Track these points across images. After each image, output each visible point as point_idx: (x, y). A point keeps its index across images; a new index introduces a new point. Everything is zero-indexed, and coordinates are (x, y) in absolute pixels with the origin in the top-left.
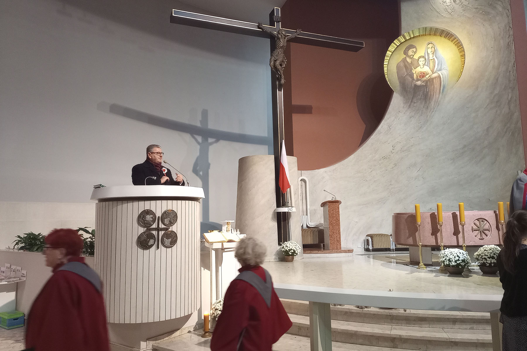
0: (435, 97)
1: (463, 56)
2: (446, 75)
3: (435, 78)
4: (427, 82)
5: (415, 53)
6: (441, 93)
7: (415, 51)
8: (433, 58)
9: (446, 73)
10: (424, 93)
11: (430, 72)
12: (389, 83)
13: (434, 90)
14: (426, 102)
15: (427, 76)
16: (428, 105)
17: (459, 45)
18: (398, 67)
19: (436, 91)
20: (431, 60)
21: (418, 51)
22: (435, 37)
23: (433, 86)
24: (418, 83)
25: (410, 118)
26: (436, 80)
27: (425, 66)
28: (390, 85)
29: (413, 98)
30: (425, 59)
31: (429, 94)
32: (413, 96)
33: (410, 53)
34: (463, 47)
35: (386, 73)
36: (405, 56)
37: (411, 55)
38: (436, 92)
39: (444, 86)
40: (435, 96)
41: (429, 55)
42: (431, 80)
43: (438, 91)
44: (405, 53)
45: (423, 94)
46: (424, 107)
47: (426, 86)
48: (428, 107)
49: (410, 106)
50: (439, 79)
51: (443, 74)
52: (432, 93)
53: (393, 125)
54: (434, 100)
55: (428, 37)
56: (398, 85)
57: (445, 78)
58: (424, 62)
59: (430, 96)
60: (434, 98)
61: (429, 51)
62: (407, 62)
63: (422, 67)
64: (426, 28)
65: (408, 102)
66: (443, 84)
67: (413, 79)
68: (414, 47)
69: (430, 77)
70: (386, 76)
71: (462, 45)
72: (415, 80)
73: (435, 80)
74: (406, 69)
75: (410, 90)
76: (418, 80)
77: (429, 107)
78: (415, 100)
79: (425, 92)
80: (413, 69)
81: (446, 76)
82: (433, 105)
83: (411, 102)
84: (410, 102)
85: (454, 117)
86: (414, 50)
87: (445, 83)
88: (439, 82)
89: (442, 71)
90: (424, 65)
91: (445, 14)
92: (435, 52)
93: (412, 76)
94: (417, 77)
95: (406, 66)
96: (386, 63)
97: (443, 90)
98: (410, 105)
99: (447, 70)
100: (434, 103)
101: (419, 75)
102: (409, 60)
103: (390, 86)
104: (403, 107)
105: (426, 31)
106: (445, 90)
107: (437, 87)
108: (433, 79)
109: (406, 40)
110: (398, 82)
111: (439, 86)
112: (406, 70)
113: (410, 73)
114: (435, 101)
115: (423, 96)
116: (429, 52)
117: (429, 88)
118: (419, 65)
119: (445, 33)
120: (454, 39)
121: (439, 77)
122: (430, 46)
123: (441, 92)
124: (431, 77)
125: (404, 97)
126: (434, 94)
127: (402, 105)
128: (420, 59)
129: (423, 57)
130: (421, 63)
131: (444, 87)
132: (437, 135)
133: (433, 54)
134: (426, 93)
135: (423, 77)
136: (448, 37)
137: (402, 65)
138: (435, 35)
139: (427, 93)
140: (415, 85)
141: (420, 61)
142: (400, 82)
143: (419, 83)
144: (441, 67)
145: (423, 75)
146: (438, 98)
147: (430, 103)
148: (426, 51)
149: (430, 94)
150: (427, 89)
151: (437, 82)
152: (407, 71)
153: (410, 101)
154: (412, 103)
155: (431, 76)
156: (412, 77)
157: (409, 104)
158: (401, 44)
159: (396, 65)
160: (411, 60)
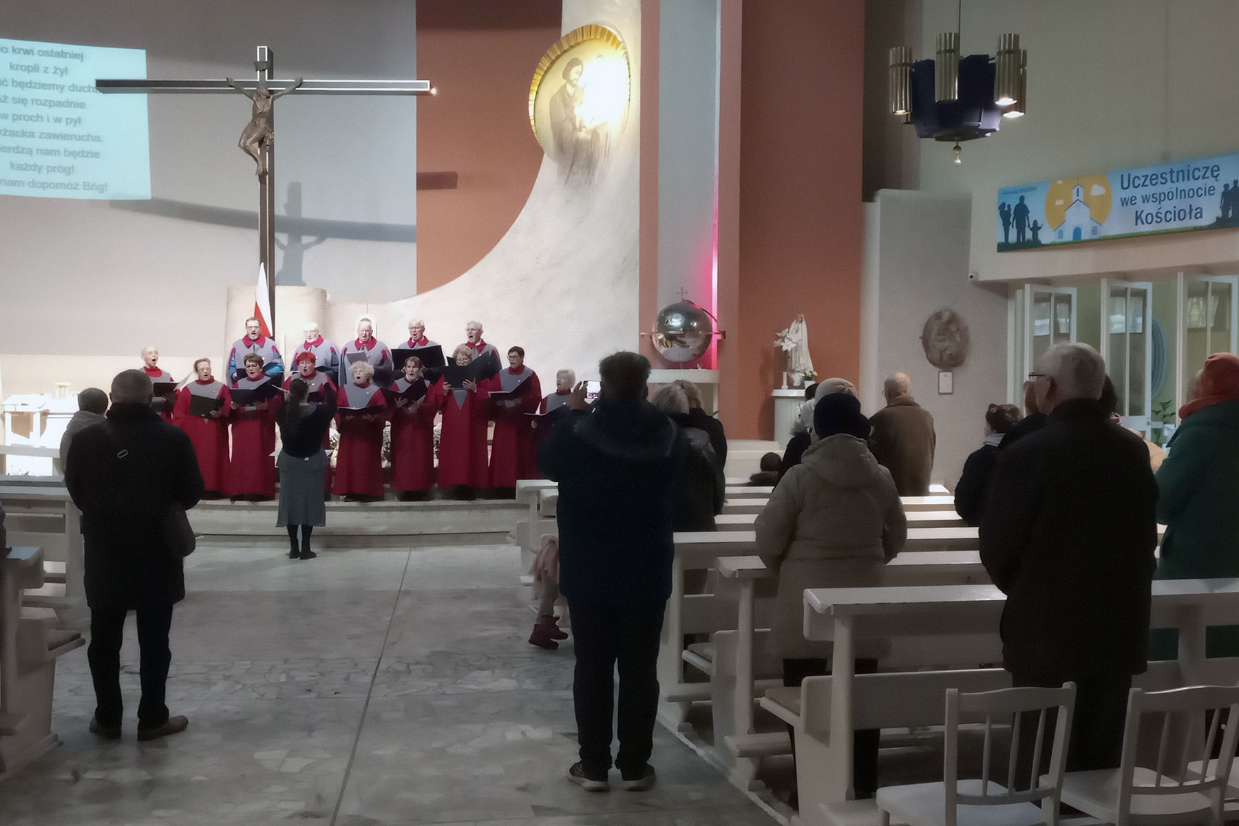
4: (592, 133)
5: (580, 74)
6: (606, 157)
7: (580, 70)
10: (588, 156)
12: (536, 135)
13: (599, 150)
14: (588, 173)
16: (592, 177)
18: (552, 104)
19: (602, 151)
21: (584, 71)
22: (603, 44)
23: (598, 142)
24: (581, 135)
28: (538, 138)
29: (572, 166)
31: (595, 155)
32: (572, 163)
33: (573, 73)
35: (531, 116)
36: (565, 81)
37: (575, 79)
38: (601, 156)
39: (611, 143)
40: (600, 161)
43: (604, 152)
45: (586, 160)
47: (591, 141)
48: (590, 184)
49: (566, 181)
52: (597, 158)
53: (538, 218)
54: (598, 170)
56: (552, 139)
59: (595, 160)
60: (599, 165)
62: (567, 93)
64: (591, 26)
65: (565, 172)
66: (610, 138)
67: (575, 128)
68: (579, 63)
70: (532, 122)
72: (578, 129)
74: (564, 107)
75: (569, 150)
76: (581, 129)
77: (592, 182)
78: (575, 167)
79: (589, 154)
82: (596, 180)
83: (570, 170)
84: (567, 173)
87: (612, 137)
88: (605, 135)
93: (572, 120)
94: (580, 123)
95: (564, 101)
96: (532, 97)
97: (609, 148)
98: (568, 177)
100: (598, 175)
102: (570, 89)
103: (539, 141)
104: (557, 181)
105: (591, 33)
106: (611, 150)
107: (603, 144)
108: (599, 129)
110: (551, 134)
111: (605, 142)
112: (565, 110)
113: (570, 114)
123: (607, 154)
125: (560, 163)
126: (599, 158)
127: (555, 178)
131: (610, 145)
132: (599, 235)
137: (559, 99)
138: (603, 40)
139: (592, 155)
140: (577, 140)
142: (554, 134)
146: (603, 166)
147: (593, 174)
149: (595, 158)
150: (593, 147)
151: (603, 133)
152: (565, 112)
153: (568, 170)
154: (571, 175)
156: (574, 124)
157: (565, 177)
158: (558, 57)
159: (549, 101)
160: (573, 88)
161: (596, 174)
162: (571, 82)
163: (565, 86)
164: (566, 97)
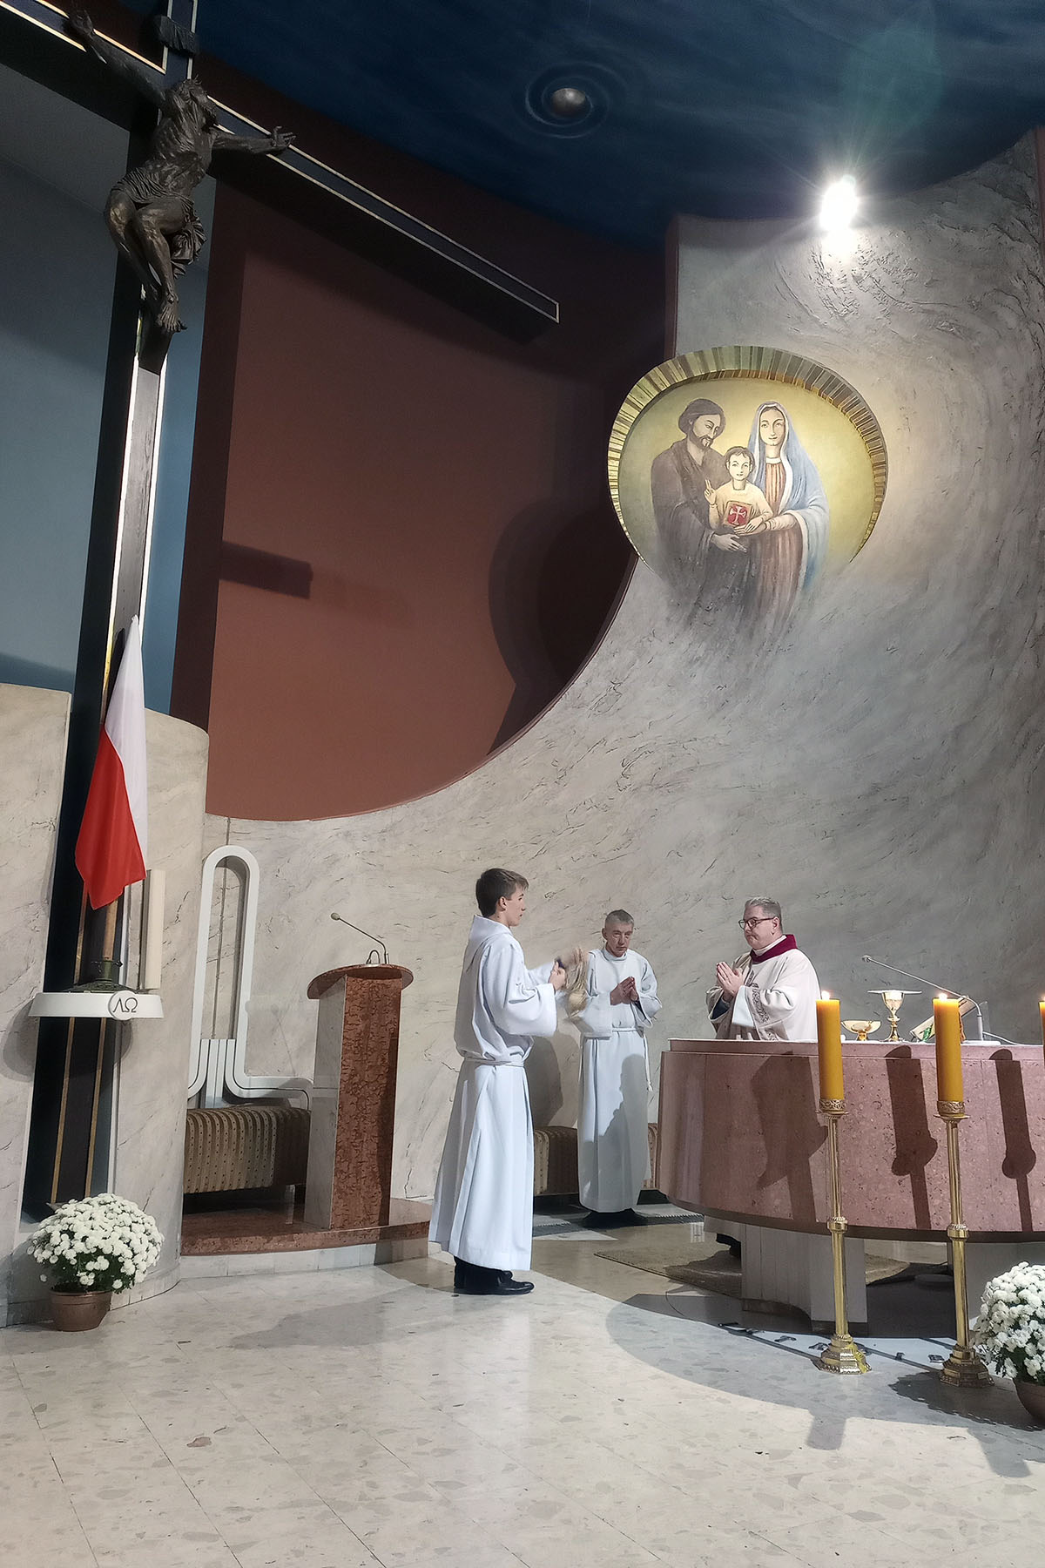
0: (780, 601)
1: (880, 466)
2: (820, 524)
3: (783, 531)
4: (753, 540)
5: (719, 430)
6: (799, 589)
7: (717, 424)
8: (778, 461)
9: (818, 519)
10: (742, 579)
11: (764, 506)
12: (622, 521)
13: (775, 574)
14: (746, 614)
15: (755, 522)
16: (754, 624)
17: (868, 427)
18: (658, 470)
19: (784, 578)
20: (772, 465)
21: (726, 427)
22: (787, 389)
23: (772, 559)
24: (721, 542)
25: (691, 662)
26: (783, 539)
27: (748, 485)
28: (625, 529)
29: (701, 593)
30: (752, 462)
31: (760, 585)
32: (702, 588)
33: (702, 426)
34: (880, 437)
35: (613, 481)
36: (684, 436)
37: (706, 437)
38: (782, 585)
39: (813, 565)
40: (779, 594)
41: (764, 447)
42: (767, 538)
43: (790, 579)
44: (686, 423)
45: (737, 584)
46: (738, 632)
47: (749, 555)
48: (751, 635)
49: (689, 621)
50: (794, 538)
51: (809, 519)
52: (769, 586)
53: (628, 681)
54: (774, 610)
55: (764, 386)
56: (655, 534)
57: (815, 537)
58: (747, 471)
59: (762, 590)
60: (776, 603)
61: (767, 434)
62: (690, 458)
63: (738, 485)
64: (761, 349)
65: (687, 604)
66: (809, 556)
67: (707, 525)
68: (715, 410)
69: (763, 527)
70: (614, 493)
71: (876, 428)
72: (713, 527)
73: (780, 539)
74: (683, 482)
75: (694, 560)
76: (722, 530)
77: (755, 632)
78: (708, 600)
79: (745, 577)
80: (709, 487)
81: (821, 531)
82: (769, 629)
83: (698, 604)
84: (691, 606)
85: (839, 680)
86: (716, 420)
87: (816, 556)
88: (794, 549)
89: (808, 510)
90: (747, 479)
91: (823, 316)
92: (784, 442)
93: (702, 510)
94: (721, 517)
95: (683, 472)
96: (616, 443)
97: (807, 576)
98: (692, 616)
99: (824, 509)
100: (773, 621)
101: (727, 512)
102: (695, 453)
103: (627, 534)
104: (668, 619)
105: (760, 359)
106: (816, 578)
107: (788, 565)
108: (773, 534)
109: (691, 380)
110: (654, 526)
111: (794, 562)
112: (684, 487)
113: (696, 498)
114: (778, 614)
115: (737, 589)
116: (765, 439)
117: (760, 565)
118: (731, 479)
119: (825, 379)
120: (852, 407)
121: (796, 529)
122: (770, 416)
123: (801, 584)
124: (768, 527)
125: (673, 584)
126: (774, 589)
127: (664, 612)
128: (733, 458)
129: (745, 451)
130: (734, 471)
131: (811, 568)
132: (780, 738)
133: (779, 445)
134: (747, 579)
135: (742, 521)
136: (831, 394)
137: (671, 464)
138: (789, 380)
139: (753, 581)
140: (713, 548)
141: (732, 463)
142: (662, 527)
143: (726, 541)
144: (805, 496)
145: (743, 514)
146: (790, 605)
147: (759, 618)
148: (754, 429)
149: (762, 587)
150: (753, 567)
151: (788, 545)
152: (685, 491)
153: (693, 601)
154: (700, 612)
155: (767, 523)
156: (704, 516)
157: (687, 613)
158: (674, 387)
159: (650, 463)
160: (702, 454)
161: (769, 620)
162: (698, 441)
163: (683, 444)
164: (687, 462)
